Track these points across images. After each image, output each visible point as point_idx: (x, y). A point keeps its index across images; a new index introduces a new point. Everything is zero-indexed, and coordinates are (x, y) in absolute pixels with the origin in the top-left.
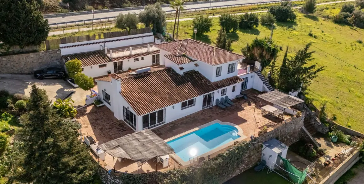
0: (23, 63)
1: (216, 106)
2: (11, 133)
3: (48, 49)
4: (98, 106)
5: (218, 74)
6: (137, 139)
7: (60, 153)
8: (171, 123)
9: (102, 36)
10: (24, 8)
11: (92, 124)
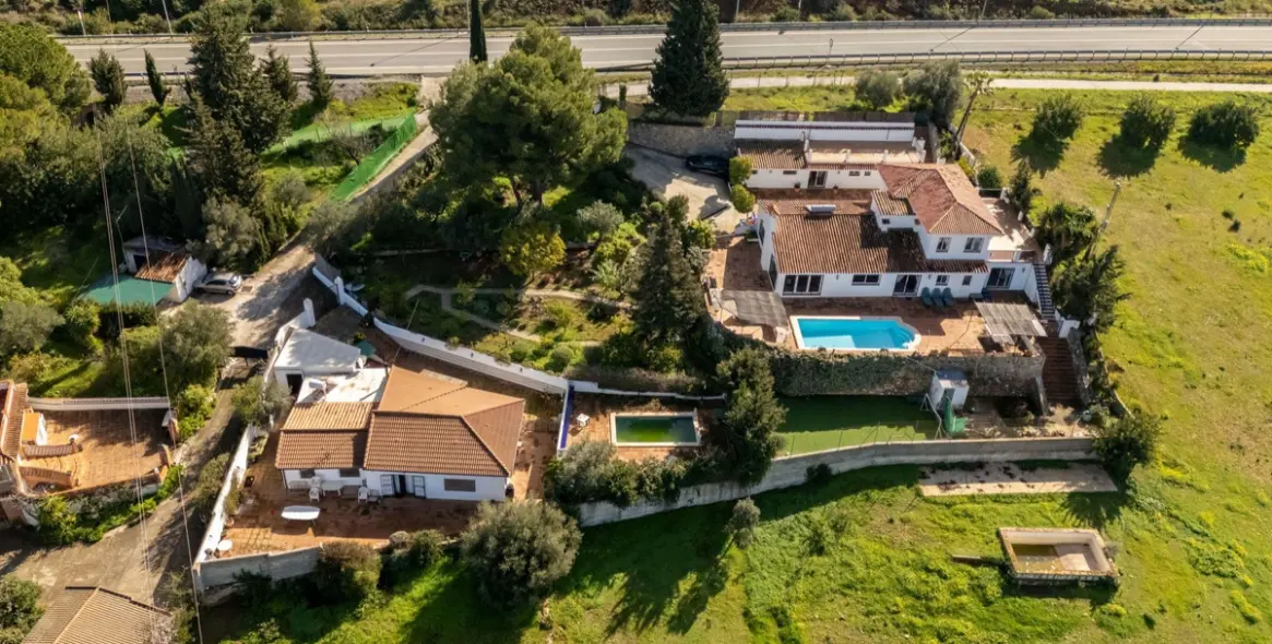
0: (677, 139)
1: (921, 298)
2: (635, 243)
3: (718, 124)
4: (749, 240)
5: (942, 246)
6: (757, 299)
7: (672, 283)
8: (830, 299)
9: (811, 117)
10: (699, 67)
11: (728, 264)
